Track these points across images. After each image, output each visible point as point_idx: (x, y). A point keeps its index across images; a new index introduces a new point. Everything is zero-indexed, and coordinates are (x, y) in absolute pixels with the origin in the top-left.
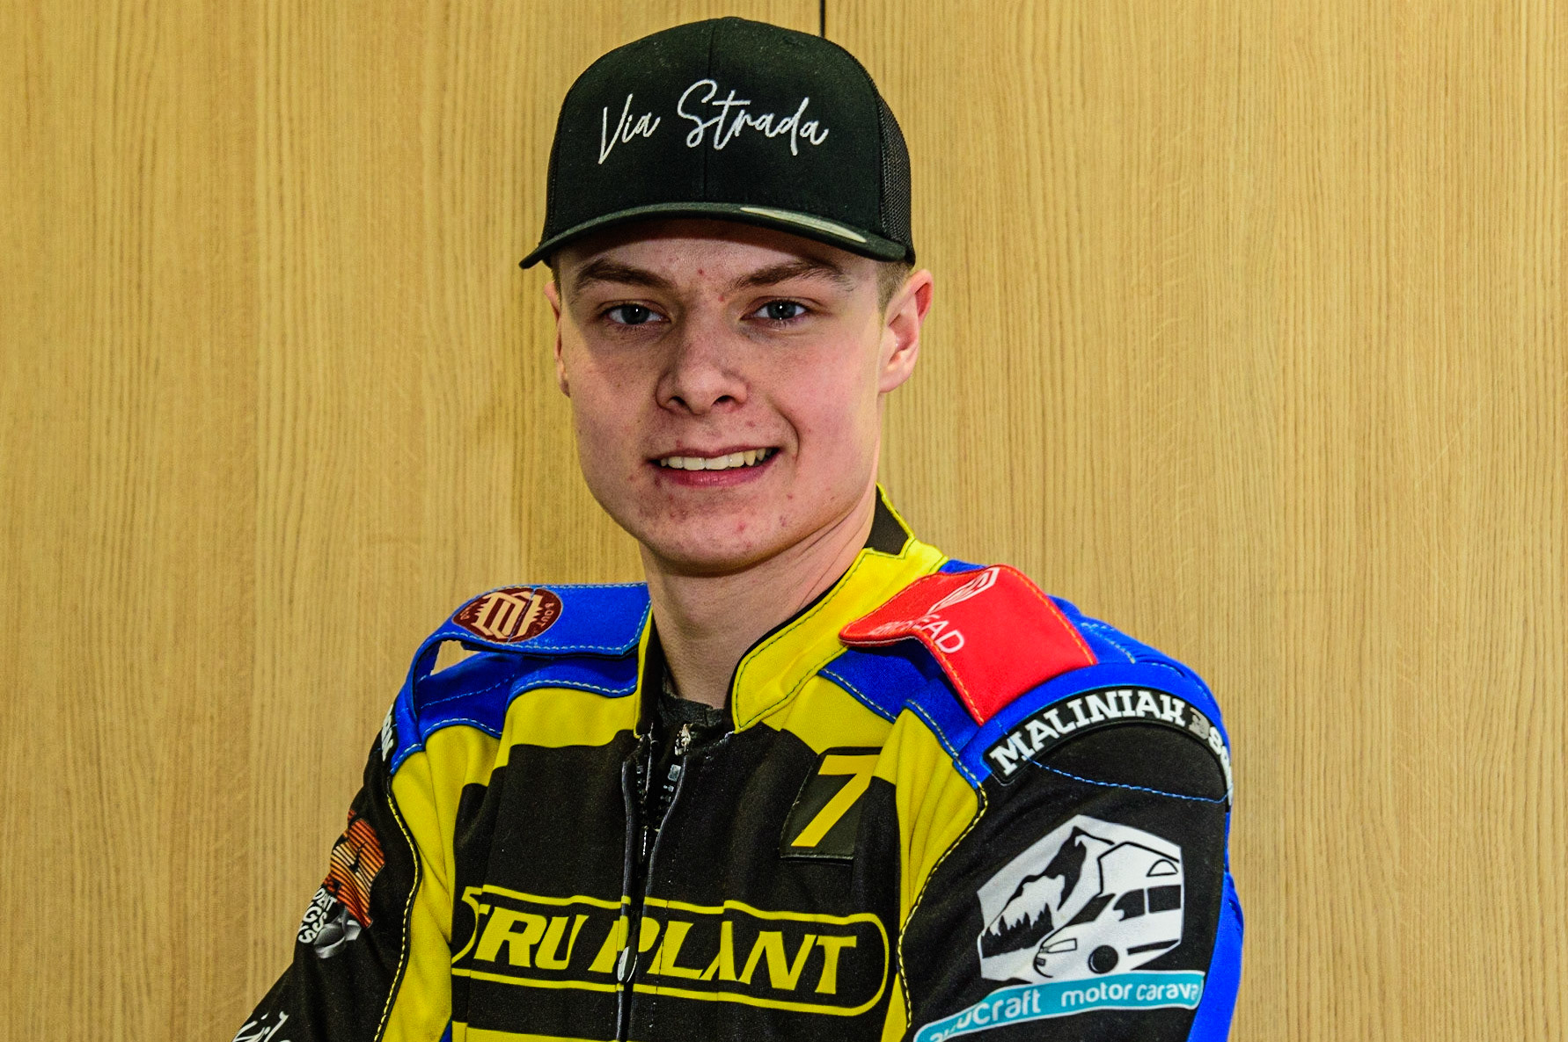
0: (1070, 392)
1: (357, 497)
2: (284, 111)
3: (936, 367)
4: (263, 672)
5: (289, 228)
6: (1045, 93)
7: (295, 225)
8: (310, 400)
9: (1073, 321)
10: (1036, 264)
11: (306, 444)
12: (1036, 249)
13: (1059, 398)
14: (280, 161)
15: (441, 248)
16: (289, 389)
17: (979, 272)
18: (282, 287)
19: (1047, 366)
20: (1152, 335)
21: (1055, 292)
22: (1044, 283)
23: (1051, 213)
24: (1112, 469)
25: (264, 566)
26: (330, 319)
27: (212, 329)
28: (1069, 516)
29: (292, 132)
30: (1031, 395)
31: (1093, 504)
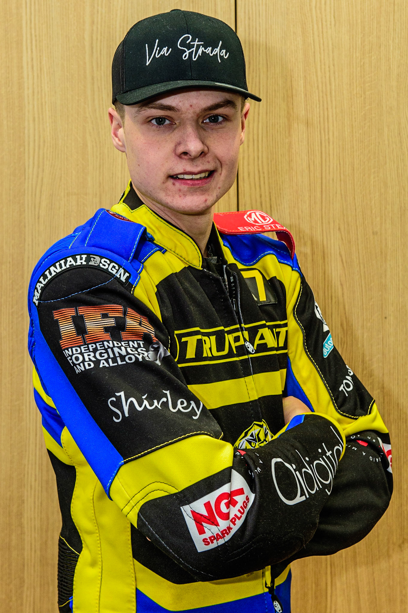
0: (331, 134)
1: (63, 178)
2: (33, 32)
3: (280, 126)
4: (29, 245)
5: (36, 77)
6: (320, 21)
7: (38, 76)
8: (44, 142)
9: (332, 107)
10: (318, 87)
11: (43, 159)
12: (317, 80)
13: (327, 137)
14: (32, 52)
15: (93, 84)
16: (37, 138)
17: (296, 90)
18: (33, 99)
19: (322, 124)
20: (362, 112)
21: (325, 96)
22: (321, 94)
23: (323, 66)
24: (347, 164)
25: (28, 205)
26: (51, 110)
27: (7, 116)
28: (331, 182)
29: (36, 41)
30: (316, 136)
31: (340, 176)
